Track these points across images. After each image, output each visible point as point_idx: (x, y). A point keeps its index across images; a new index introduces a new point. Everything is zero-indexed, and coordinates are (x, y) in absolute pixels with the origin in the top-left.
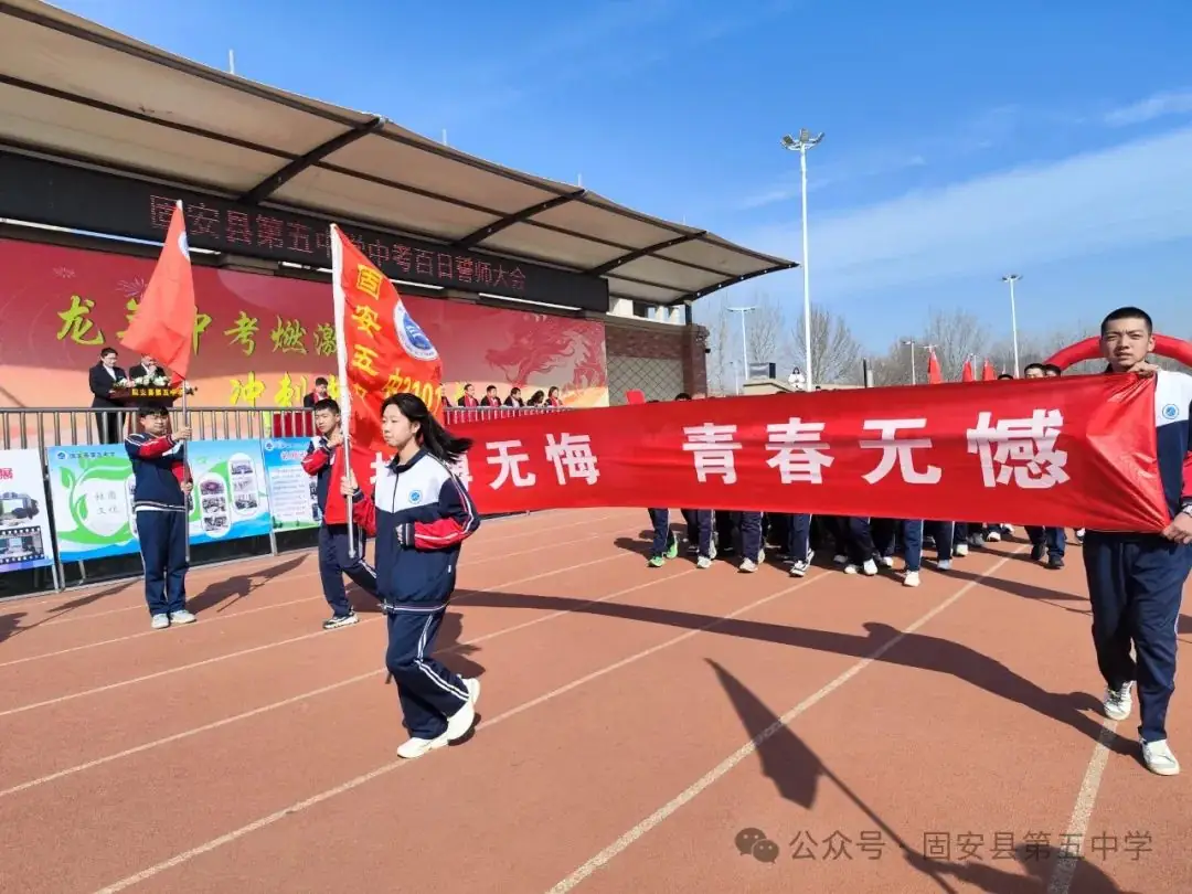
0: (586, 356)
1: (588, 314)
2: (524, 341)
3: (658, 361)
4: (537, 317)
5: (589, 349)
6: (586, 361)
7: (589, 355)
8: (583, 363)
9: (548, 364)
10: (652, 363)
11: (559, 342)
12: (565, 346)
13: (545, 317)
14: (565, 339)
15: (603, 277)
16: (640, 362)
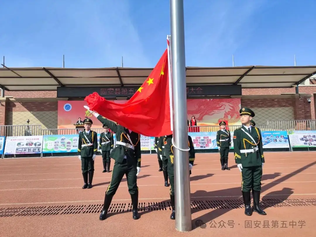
0: (230, 109)
1: (232, 96)
2: (202, 107)
3: (277, 108)
4: (208, 100)
5: (232, 107)
6: (230, 111)
7: (232, 108)
8: (229, 111)
9: (213, 112)
10: (273, 109)
11: (218, 106)
12: (221, 107)
13: (212, 99)
14: (220, 105)
15: (238, 84)
16: (266, 109)
